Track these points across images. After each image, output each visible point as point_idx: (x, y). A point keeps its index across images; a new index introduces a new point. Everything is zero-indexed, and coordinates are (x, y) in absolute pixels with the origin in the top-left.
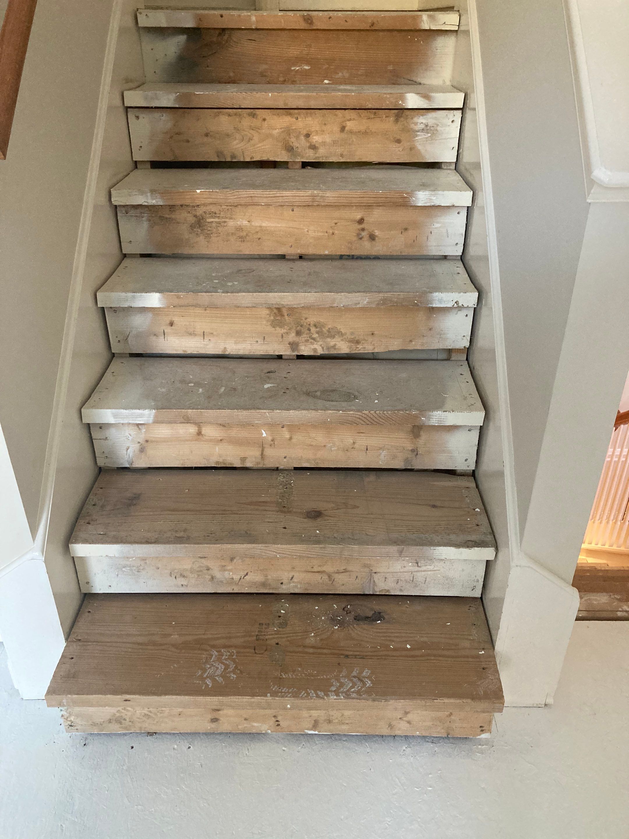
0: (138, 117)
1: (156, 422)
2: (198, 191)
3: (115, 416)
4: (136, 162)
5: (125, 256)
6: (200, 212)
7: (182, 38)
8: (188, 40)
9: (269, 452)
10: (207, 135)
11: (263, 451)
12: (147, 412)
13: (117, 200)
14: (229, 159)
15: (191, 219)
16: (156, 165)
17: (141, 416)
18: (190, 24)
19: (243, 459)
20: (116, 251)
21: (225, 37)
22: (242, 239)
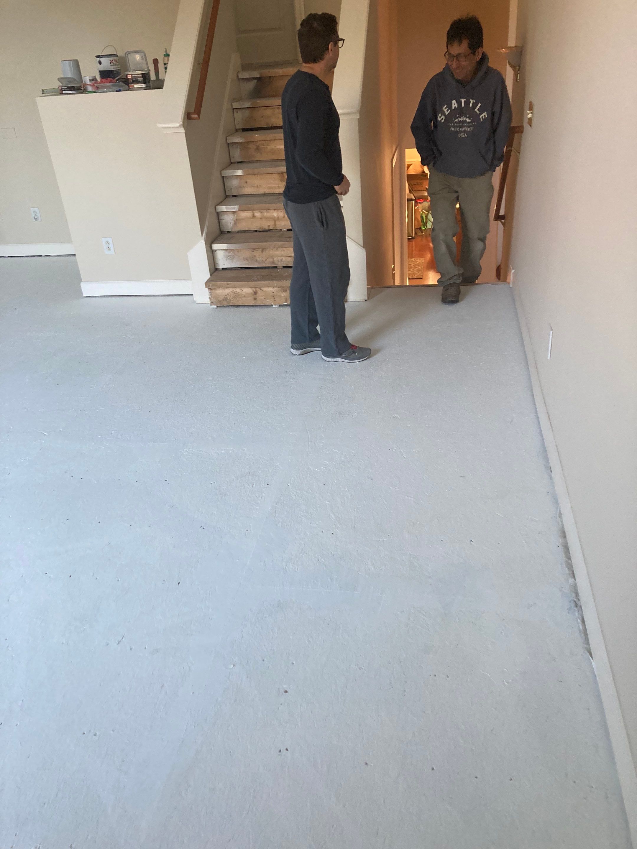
0: (237, 112)
1: (240, 210)
2: (256, 136)
3: (226, 208)
4: (237, 129)
5: (232, 163)
6: (258, 144)
7: (256, 81)
8: (257, 82)
9: (277, 223)
10: (262, 117)
11: (275, 223)
12: (236, 206)
13: (230, 141)
14: (271, 126)
15: (255, 147)
16: (244, 130)
17: (234, 208)
18: (258, 76)
19: (269, 226)
20: (229, 161)
21: (271, 80)
22: (273, 153)
